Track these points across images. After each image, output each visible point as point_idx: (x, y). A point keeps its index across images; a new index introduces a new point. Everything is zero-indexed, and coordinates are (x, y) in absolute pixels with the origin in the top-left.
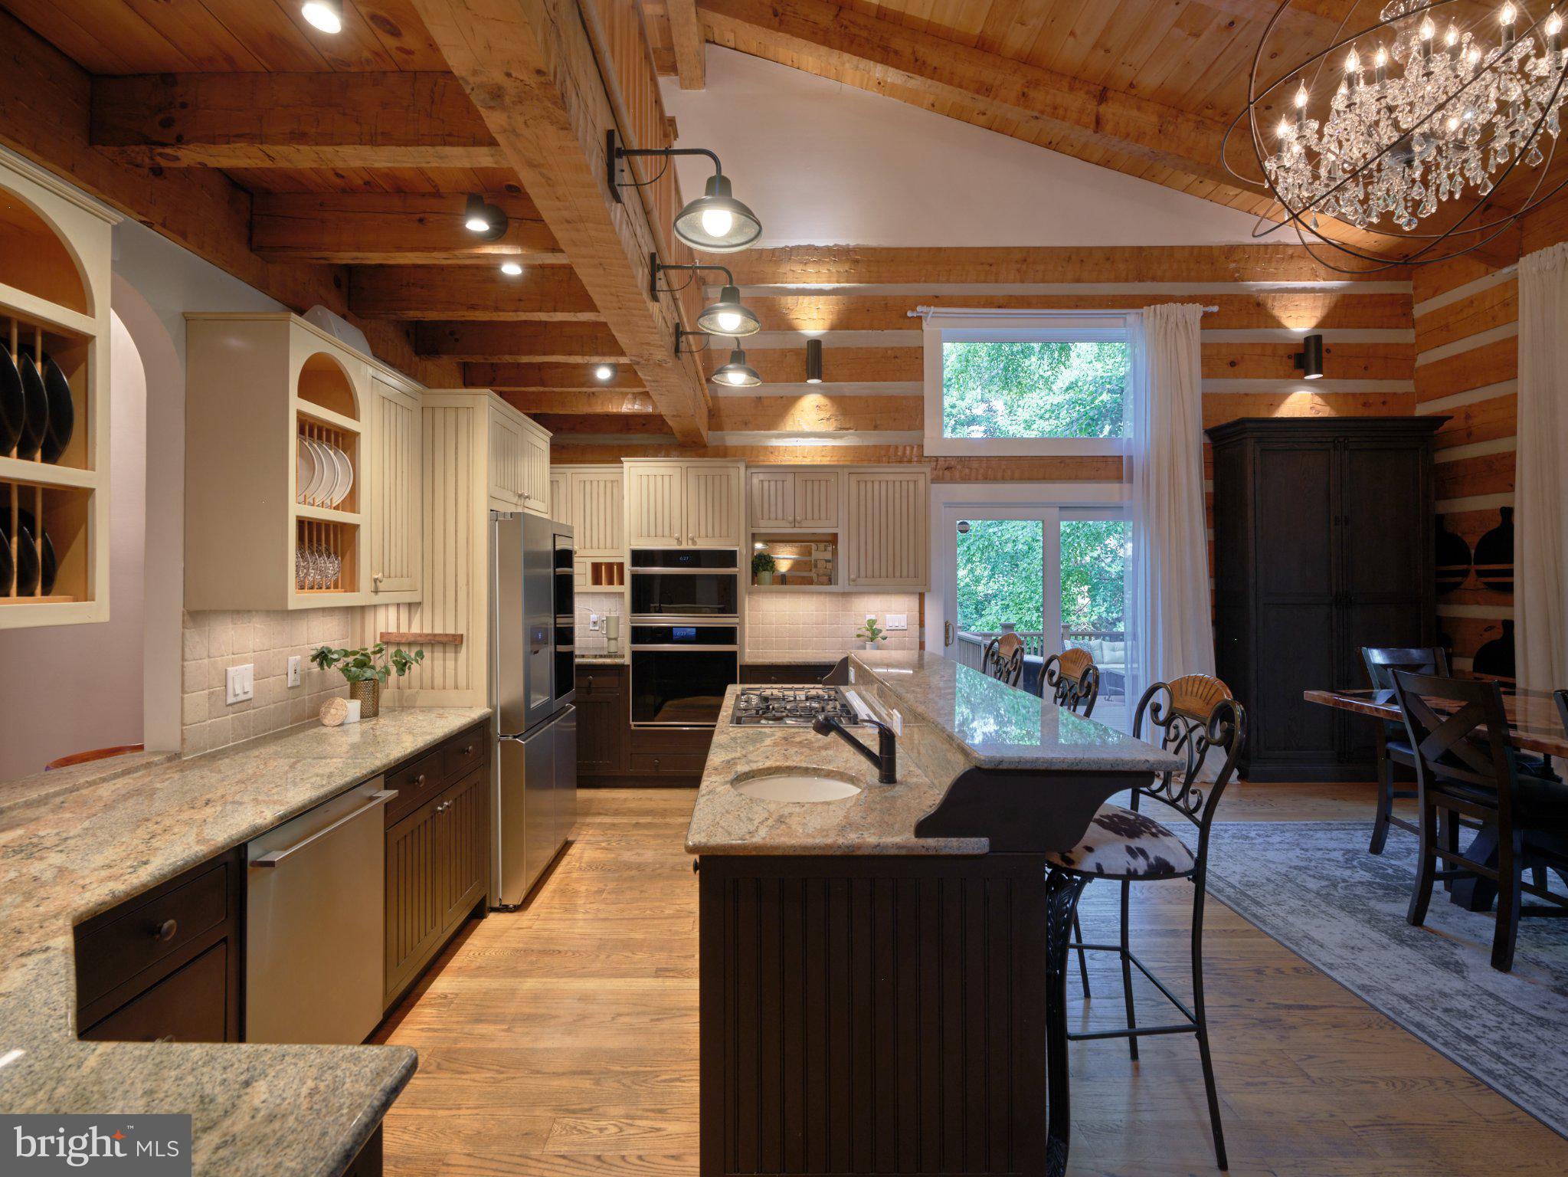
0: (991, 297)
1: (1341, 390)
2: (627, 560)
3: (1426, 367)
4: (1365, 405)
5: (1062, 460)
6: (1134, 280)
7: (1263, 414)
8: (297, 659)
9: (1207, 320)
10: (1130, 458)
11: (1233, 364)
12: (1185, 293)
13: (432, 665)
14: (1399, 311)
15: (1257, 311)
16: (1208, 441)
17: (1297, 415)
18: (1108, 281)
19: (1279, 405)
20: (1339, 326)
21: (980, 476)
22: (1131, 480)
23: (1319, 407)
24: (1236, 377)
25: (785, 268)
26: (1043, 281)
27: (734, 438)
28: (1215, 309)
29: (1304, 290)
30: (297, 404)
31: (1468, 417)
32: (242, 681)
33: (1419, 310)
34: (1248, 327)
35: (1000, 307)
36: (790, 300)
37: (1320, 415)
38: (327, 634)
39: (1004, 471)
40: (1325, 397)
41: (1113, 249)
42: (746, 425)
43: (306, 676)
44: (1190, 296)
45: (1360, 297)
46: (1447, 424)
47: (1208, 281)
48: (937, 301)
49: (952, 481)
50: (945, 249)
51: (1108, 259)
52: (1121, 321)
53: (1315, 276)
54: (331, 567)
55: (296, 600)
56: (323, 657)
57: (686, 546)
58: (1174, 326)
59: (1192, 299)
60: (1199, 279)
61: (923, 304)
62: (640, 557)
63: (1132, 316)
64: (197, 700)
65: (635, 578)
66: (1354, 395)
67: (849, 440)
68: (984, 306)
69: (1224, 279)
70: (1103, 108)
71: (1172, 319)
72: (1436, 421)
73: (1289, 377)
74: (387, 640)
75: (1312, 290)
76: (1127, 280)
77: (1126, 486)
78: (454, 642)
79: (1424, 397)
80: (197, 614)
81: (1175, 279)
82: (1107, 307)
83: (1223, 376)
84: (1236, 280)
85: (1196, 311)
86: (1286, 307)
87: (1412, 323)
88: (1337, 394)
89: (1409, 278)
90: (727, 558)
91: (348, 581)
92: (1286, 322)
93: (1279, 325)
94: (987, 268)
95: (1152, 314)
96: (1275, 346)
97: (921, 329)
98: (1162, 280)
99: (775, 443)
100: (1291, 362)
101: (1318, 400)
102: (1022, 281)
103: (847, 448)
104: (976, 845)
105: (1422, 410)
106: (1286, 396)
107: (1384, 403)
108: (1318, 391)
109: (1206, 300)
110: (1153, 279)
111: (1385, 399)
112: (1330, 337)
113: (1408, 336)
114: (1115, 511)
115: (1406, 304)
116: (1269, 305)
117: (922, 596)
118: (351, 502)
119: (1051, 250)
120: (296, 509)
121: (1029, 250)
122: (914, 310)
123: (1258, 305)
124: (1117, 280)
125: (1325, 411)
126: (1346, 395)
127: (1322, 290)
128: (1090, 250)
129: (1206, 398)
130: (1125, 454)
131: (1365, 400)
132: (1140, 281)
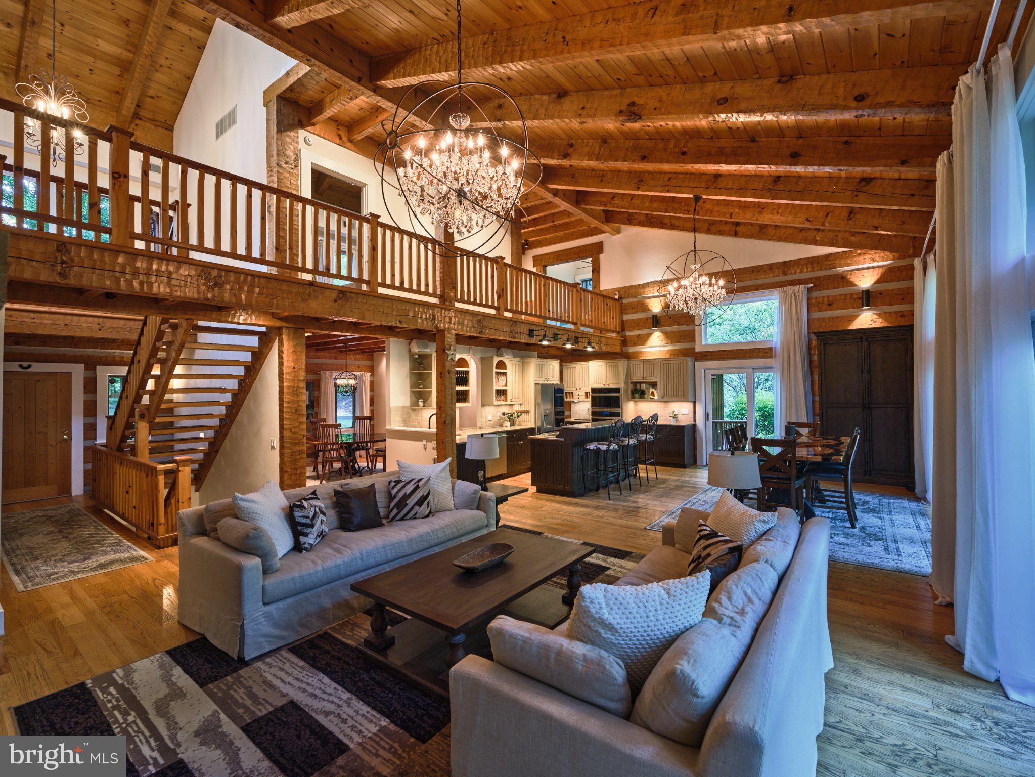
1: (888, 310)
2: (590, 391)
4: (902, 318)
5: (751, 350)
8: (499, 414)
9: (810, 290)
11: (830, 305)
12: (807, 277)
13: (524, 416)
15: (842, 280)
19: (853, 321)
20: (887, 282)
22: (775, 357)
24: (831, 310)
25: (647, 290)
27: (632, 349)
28: (813, 284)
29: (868, 268)
30: (495, 370)
32: (490, 417)
34: (837, 288)
36: (648, 301)
38: (506, 410)
42: (635, 344)
43: (501, 418)
45: (899, 267)
47: (816, 271)
49: (707, 360)
53: (874, 261)
54: (503, 397)
55: (496, 403)
56: (503, 414)
57: (607, 387)
62: (594, 390)
63: (775, 291)
64: (483, 419)
65: (592, 396)
66: (895, 312)
67: (670, 347)
69: (825, 269)
70: (737, 228)
74: (517, 412)
75: (873, 267)
78: (528, 412)
80: (483, 405)
83: (826, 310)
84: (831, 268)
85: (804, 287)
86: (858, 277)
88: (885, 313)
90: (617, 390)
91: (505, 400)
92: (858, 283)
93: (855, 285)
96: (852, 294)
99: (644, 350)
100: (859, 301)
101: (877, 318)
103: (669, 350)
104: (562, 439)
106: (859, 316)
108: (875, 312)
109: (808, 281)
112: (881, 287)
114: (771, 369)
116: (849, 277)
117: (695, 403)
118: (506, 385)
120: (495, 388)
123: (843, 278)
125: (879, 321)
126: (890, 313)
127: (878, 267)
129: (817, 320)
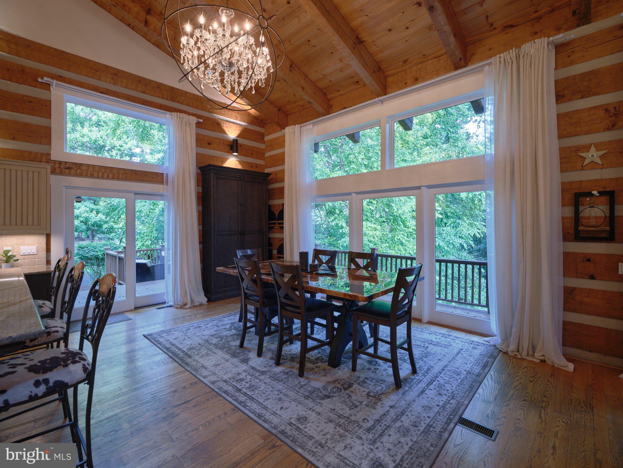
0: (97, 87)
1: (245, 160)
3: (268, 157)
4: (251, 166)
6: (170, 100)
7: (220, 165)
9: (198, 124)
10: (167, 174)
11: (209, 144)
12: (192, 112)
14: (260, 137)
15: (217, 126)
16: (199, 171)
17: (231, 167)
18: (159, 97)
19: (225, 162)
20: (244, 138)
21: (89, 175)
22: (167, 184)
23: (238, 165)
24: (210, 149)
26: (126, 87)
28: (201, 121)
29: (233, 123)
31: (276, 175)
33: (266, 138)
34: (215, 131)
35: (101, 93)
37: (238, 168)
39: (103, 173)
40: (239, 162)
41: (161, 84)
44: (193, 114)
45: (250, 130)
46: (271, 177)
47: (200, 109)
48: (60, 78)
49: (70, 175)
50: (67, 53)
51: (158, 88)
52: (164, 116)
53: (237, 119)
58: (185, 123)
59: (193, 115)
60: (196, 108)
61: (48, 77)
63: (168, 115)
66: (248, 163)
68: (92, 90)
69: (206, 111)
70: (149, 17)
71: (184, 120)
72: (269, 174)
73: (228, 152)
75: (236, 123)
76: (167, 99)
77: (165, 186)
79: (267, 167)
81: (187, 105)
82: (158, 108)
83: (205, 147)
84: (210, 112)
85: (194, 120)
86: (227, 127)
87: (264, 142)
88: (243, 161)
89: (263, 127)
92: (227, 133)
93: (225, 133)
94: (94, 71)
95: (176, 116)
96: (224, 140)
97: (50, 90)
98: (182, 104)
100: (229, 147)
101: (237, 163)
102: (115, 84)
105: (267, 171)
106: (227, 159)
107: (256, 167)
108: (237, 159)
109: (198, 116)
110: (178, 102)
111: (257, 166)
112: (241, 141)
113: (263, 146)
114: (161, 196)
115: (262, 136)
116: (222, 125)
117: (48, 237)
119: (131, 75)
121: (118, 70)
122: (43, 79)
123: (218, 124)
124: (162, 98)
125: (239, 167)
126: (246, 162)
127: (239, 125)
128: (150, 81)
129: (198, 154)
130: (165, 173)
131: (251, 165)
132: (173, 101)
